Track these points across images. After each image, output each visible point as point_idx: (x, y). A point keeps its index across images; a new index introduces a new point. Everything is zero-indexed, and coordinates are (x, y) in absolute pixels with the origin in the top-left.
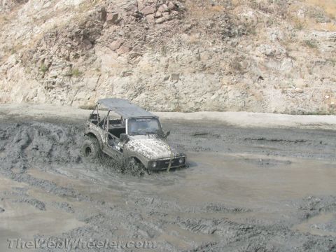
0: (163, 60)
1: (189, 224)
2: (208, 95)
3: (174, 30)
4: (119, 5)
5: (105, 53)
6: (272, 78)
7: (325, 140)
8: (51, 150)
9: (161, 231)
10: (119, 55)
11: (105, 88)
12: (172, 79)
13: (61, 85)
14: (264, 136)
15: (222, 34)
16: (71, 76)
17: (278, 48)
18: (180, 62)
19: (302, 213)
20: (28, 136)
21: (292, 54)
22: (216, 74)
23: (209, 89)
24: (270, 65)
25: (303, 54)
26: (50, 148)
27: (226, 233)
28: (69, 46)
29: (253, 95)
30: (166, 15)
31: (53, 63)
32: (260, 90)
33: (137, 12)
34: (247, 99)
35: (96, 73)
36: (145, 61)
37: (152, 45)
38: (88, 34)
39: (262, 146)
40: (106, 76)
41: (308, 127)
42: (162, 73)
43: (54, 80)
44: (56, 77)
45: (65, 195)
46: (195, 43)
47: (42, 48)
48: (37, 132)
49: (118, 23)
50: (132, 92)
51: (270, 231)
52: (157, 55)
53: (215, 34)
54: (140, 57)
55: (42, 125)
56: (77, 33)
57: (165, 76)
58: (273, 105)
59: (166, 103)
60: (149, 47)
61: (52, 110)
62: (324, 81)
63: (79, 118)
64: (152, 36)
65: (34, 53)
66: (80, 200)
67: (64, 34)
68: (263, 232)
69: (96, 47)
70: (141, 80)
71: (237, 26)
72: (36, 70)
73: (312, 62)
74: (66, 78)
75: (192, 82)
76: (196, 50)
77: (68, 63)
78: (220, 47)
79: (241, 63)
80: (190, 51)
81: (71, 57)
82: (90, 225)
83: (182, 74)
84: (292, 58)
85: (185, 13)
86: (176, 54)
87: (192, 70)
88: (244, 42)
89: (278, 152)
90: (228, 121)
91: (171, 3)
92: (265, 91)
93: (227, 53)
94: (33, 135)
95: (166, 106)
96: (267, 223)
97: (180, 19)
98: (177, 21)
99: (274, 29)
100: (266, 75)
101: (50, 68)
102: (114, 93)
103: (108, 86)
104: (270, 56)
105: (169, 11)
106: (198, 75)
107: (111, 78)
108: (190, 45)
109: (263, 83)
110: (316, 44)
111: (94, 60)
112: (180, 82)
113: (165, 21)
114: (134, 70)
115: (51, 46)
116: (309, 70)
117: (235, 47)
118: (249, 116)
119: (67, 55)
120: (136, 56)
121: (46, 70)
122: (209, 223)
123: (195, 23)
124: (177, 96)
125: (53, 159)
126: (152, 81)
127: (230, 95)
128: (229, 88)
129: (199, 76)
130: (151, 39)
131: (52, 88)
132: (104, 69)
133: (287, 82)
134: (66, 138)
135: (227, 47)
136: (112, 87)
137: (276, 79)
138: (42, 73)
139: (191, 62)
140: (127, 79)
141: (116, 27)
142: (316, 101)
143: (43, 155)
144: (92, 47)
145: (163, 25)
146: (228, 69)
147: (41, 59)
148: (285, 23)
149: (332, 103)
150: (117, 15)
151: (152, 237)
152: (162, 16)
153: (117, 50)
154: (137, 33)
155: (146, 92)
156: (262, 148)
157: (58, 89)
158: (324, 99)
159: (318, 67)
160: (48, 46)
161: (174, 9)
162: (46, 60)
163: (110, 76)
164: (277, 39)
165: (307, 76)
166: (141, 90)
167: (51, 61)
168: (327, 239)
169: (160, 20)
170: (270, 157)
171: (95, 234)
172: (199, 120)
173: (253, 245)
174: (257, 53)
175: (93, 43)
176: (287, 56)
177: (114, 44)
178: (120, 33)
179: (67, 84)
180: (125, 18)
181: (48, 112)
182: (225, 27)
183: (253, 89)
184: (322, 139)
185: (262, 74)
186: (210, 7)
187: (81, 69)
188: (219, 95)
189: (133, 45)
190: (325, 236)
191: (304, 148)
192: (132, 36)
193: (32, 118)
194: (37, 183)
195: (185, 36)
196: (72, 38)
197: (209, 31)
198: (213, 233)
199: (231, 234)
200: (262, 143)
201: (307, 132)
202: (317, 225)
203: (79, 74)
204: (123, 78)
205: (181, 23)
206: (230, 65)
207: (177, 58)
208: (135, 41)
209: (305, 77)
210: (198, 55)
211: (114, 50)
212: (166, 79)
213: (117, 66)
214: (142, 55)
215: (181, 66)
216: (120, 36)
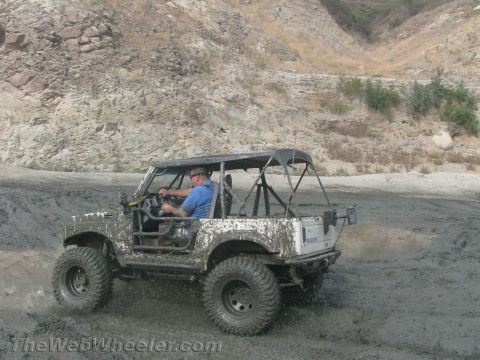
0: (94, 104)
2: (159, 152)
3: (107, 62)
4: (25, 22)
5: (4, 89)
6: (236, 130)
10: (26, 94)
11: (6, 141)
12: (107, 129)
17: (241, 92)
18: (118, 107)
21: (258, 100)
22: (168, 123)
23: (160, 144)
24: (233, 113)
25: (270, 101)
30: (96, 42)
32: (225, 146)
33: (54, 34)
36: (67, 104)
37: (77, 82)
40: (8, 123)
42: (93, 121)
46: (139, 82)
49: (24, 48)
50: (51, 146)
52: (85, 96)
53: (163, 71)
54: (59, 98)
57: (96, 126)
59: (100, 162)
60: (74, 84)
62: (298, 135)
64: (77, 70)
70: (62, 130)
71: (188, 60)
73: (282, 111)
75: (136, 134)
76: (140, 92)
78: (171, 88)
79: (198, 110)
83: (122, 123)
84: (259, 105)
85: (121, 40)
86: (113, 96)
87: (136, 118)
88: (198, 82)
91: (102, 25)
93: (180, 97)
95: (102, 166)
97: (114, 47)
98: (111, 51)
99: (232, 66)
100: (229, 126)
102: (21, 148)
103: (12, 138)
104: (232, 101)
105: (100, 36)
106: (144, 126)
107: (14, 126)
108: (132, 84)
109: (225, 136)
110: (284, 88)
112: (119, 135)
113: (94, 49)
114: (51, 115)
116: (279, 121)
117: (188, 88)
120: (54, 96)
123: (135, 54)
124: (116, 152)
126: (80, 132)
127: (189, 152)
128: (187, 143)
129: (147, 126)
130: (75, 73)
132: (2, 113)
133: (253, 136)
135: (180, 88)
136: (18, 139)
137: (241, 131)
139: (133, 107)
140: (40, 128)
141: (19, 53)
145: (92, 55)
146: (183, 117)
148: (244, 59)
150: (23, 37)
152: (90, 42)
153: (23, 87)
154: (54, 63)
155: (71, 148)
159: (289, 118)
161: (106, 34)
163: (12, 123)
164: (238, 80)
165: (278, 129)
166: (63, 144)
169: (86, 47)
176: (253, 103)
177: (17, 77)
178: (28, 63)
180: (35, 41)
182: (173, 62)
183: (215, 144)
185: (223, 124)
186: (151, 33)
188: (175, 151)
189: (50, 81)
192: (47, 68)
195: (123, 71)
197: (155, 66)
204: (35, 127)
205: (116, 53)
206: (186, 113)
207: (114, 101)
208: (51, 75)
209: (275, 129)
210: (142, 98)
211: (18, 87)
212: (98, 130)
213: (24, 109)
214: (62, 96)
215: (120, 112)
216: (28, 66)
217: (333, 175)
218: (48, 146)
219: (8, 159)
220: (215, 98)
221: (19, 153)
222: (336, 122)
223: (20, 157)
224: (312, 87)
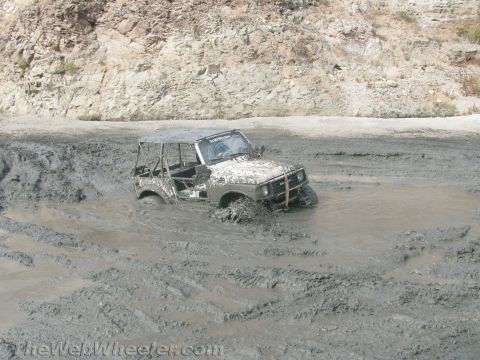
0: (196, 46)
1: (239, 276)
2: (262, 94)
3: (210, 1)
5: (112, 37)
6: (352, 67)
7: (428, 152)
8: (39, 181)
9: (200, 287)
10: (132, 41)
11: (113, 90)
12: (210, 72)
13: (49, 87)
14: (343, 150)
15: (280, 5)
16: (63, 73)
17: (360, 23)
18: (220, 48)
19: (399, 254)
20: (5, 162)
21: (380, 32)
22: (273, 63)
23: (263, 85)
25: (396, 32)
26: (37, 178)
27: (291, 286)
28: (59, 29)
29: (326, 92)
31: (36, 55)
32: (337, 85)
34: (318, 98)
35: (100, 68)
36: (170, 48)
37: (179, 24)
38: (86, 11)
39: (341, 163)
40: (115, 71)
41: (405, 135)
42: (195, 64)
43: (39, 80)
44: (41, 76)
45: (61, 243)
46: (242, 19)
47: (18, 34)
48: (17, 156)
50: (154, 93)
51: (353, 280)
52: (188, 38)
53: (270, 6)
54: (162, 42)
55: (24, 145)
56: (68, 10)
57: (199, 69)
58: (356, 106)
59: (202, 107)
60: (176, 27)
61: (38, 123)
62: (427, 69)
63: (78, 133)
64: (180, 11)
65: (6, 41)
66: (84, 250)
67: (50, 13)
68: (344, 282)
69: (98, 30)
70: (165, 75)
72: (11, 66)
73: (409, 43)
74: (56, 77)
75: (238, 76)
76: (244, 30)
77: (58, 54)
78: (277, 24)
79: (308, 46)
80: (235, 31)
81: (62, 46)
82: (98, 284)
83: (224, 64)
84: (381, 38)
86: (215, 36)
87: (238, 58)
88: (312, 16)
89: (363, 171)
90: (292, 130)
92: (343, 85)
93: (288, 33)
94: (11, 161)
95: (203, 111)
96: (349, 270)
100: (345, 63)
101: (32, 64)
102: (127, 96)
103: (118, 86)
104: (350, 35)
106: (246, 66)
107: (121, 74)
108: (234, 22)
109: (339, 74)
110: (415, 16)
111: (95, 49)
112: (221, 78)
114: (155, 61)
115: (31, 30)
116: (406, 55)
117: (299, 23)
118: (321, 121)
119: (56, 43)
120: (157, 40)
121: (26, 66)
122: (268, 273)
124: (218, 96)
125: (42, 193)
126: (181, 77)
127: (294, 92)
128: (292, 83)
129: (249, 66)
130: (177, 15)
131: (37, 92)
132: (110, 61)
133: (373, 72)
134: (60, 162)
135: (288, 23)
136: (124, 86)
137: (359, 67)
138: (20, 70)
139: (236, 48)
140: (144, 75)
142: (415, 99)
143: (28, 188)
144: (93, 30)
146: (289, 55)
147: (18, 50)
149: (439, 101)
151: (188, 296)
153: (129, 34)
154: (157, 7)
155: (174, 93)
156: (340, 166)
157: (45, 93)
158: (427, 96)
159: (418, 50)
160: (27, 31)
162: (25, 52)
163: (119, 71)
164: (360, 10)
165: (404, 64)
166: (165, 90)
167: (32, 52)
168: (432, 287)
170: (352, 178)
171: (106, 296)
172: (250, 130)
173: (330, 301)
174: (331, 31)
175: (93, 24)
176: (374, 35)
177: (124, 23)
178: (132, 8)
179: (58, 85)
181: (32, 126)
183: (326, 84)
184: (424, 151)
185: (338, 61)
187: (78, 63)
188: (279, 93)
189: (152, 25)
190: (430, 285)
191: (399, 164)
192: (150, 12)
193: (8, 136)
194: (19, 228)
195: (226, 10)
196: (62, 18)
198: (273, 286)
199: (299, 287)
200: (340, 160)
201: (403, 141)
202: (419, 269)
203: (75, 70)
204: (139, 73)
206: (293, 50)
207: (215, 42)
208: (154, 19)
209: (400, 63)
210: (246, 37)
211: (125, 34)
212: (201, 73)
213: (130, 56)
214: (164, 40)
215: (222, 53)
216: (133, 12)
217: (464, 114)
218: (151, 93)
219: (114, 108)
220: (331, 33)
221: (125, 101)
222: (475, 52)
223: (125, 105)
224: (447, 14)
